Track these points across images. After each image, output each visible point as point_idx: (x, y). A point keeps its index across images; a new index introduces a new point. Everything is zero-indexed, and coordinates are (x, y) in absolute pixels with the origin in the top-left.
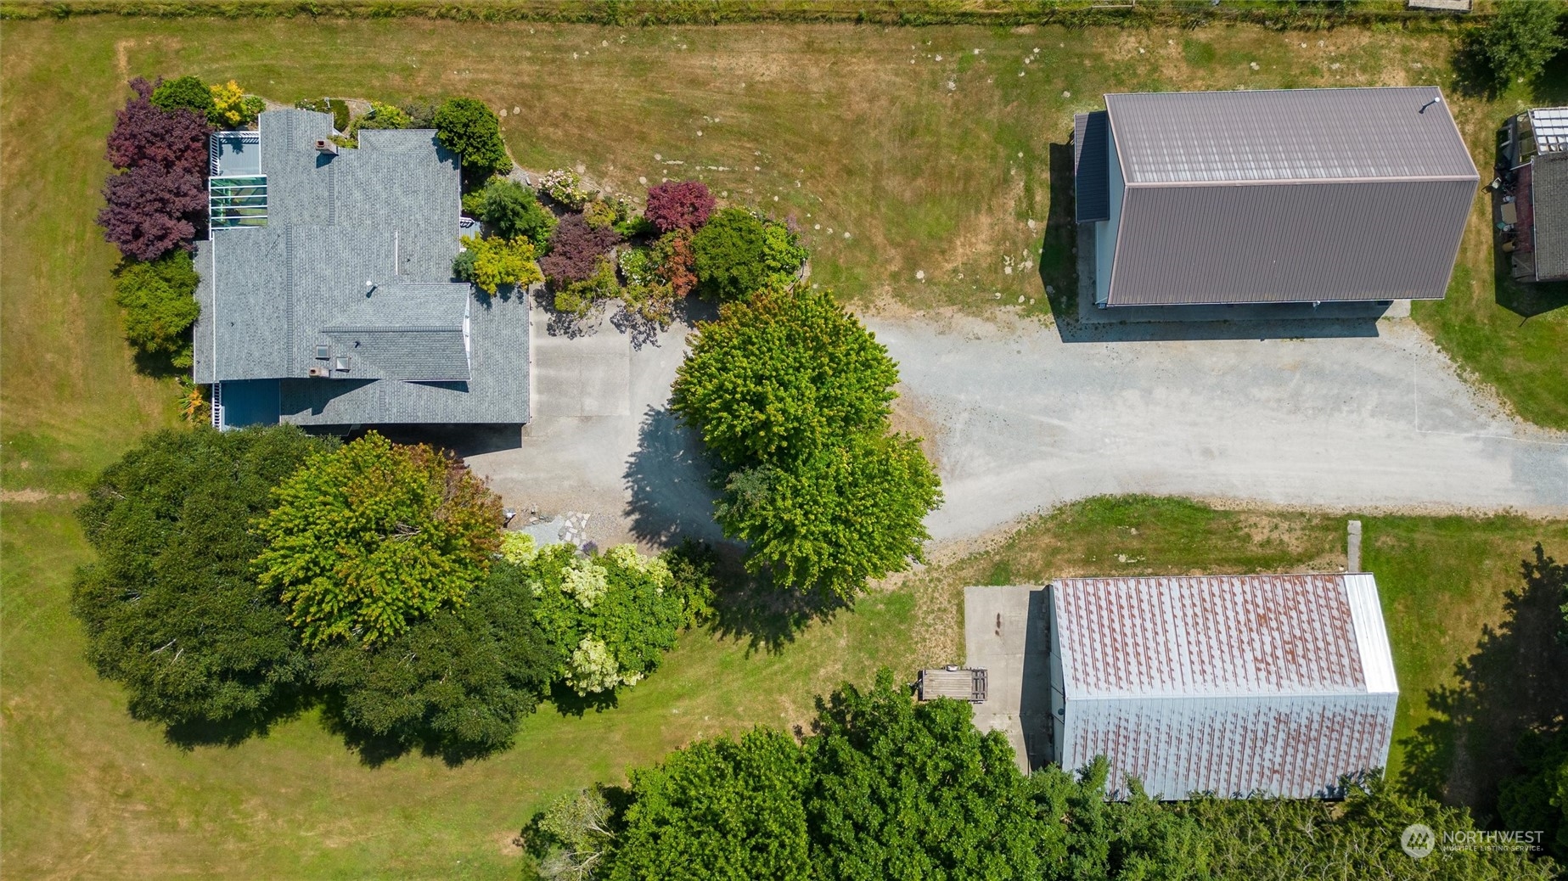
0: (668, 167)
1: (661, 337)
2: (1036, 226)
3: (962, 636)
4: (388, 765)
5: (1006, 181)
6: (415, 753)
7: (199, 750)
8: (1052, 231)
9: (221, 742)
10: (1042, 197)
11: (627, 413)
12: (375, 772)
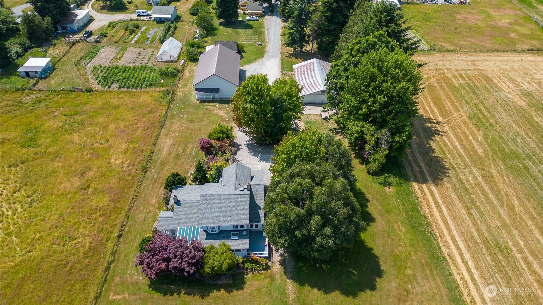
0: (192, 158)
1: (239, 159)
2: (218, 105)
3: (313, 115)
4: (373, 215)
5: (207, 108)
6: (368, 210)
7: (383, 268)
8: (219, 103)
9: (378, 261)
10: (212, 104)
11: (260, 165)
12: (377, 219)
